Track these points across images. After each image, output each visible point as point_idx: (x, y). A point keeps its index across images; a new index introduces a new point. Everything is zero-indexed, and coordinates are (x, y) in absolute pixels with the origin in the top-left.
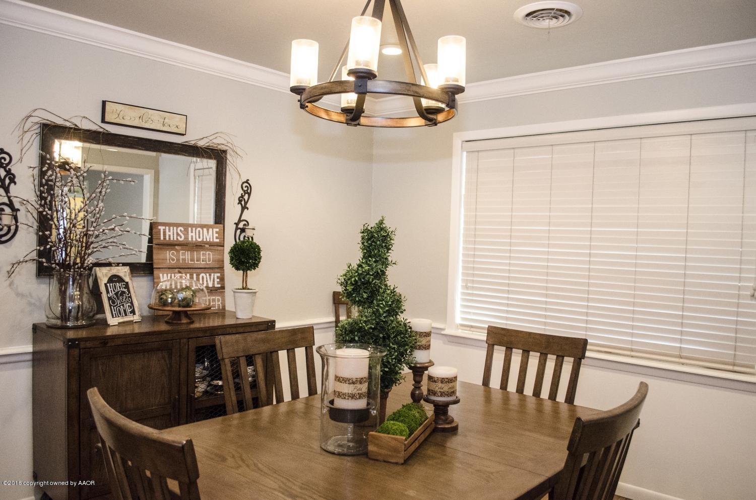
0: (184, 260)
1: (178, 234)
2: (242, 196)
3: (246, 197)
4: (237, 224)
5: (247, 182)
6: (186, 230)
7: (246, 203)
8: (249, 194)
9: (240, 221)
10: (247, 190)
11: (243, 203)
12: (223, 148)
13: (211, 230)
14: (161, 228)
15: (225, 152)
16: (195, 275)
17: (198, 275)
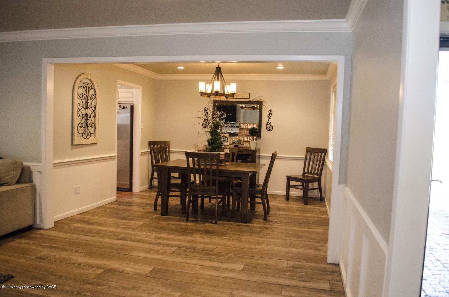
0: (246, 133)
1: (245, 126)
2: (269, 115)
3: (270, 115)
4: (267, 123)
5: (271, 110)
6: (248, 125)
7: (270, 117)
8: (272, 114)
9: (268, 122)
10: (271, 113)
11: (269, 117)
12: (260, 101)
13: (254, 125)
14: (241, 124)
15: (262, 102)
16: (249, 137)
17: (250, 137)
